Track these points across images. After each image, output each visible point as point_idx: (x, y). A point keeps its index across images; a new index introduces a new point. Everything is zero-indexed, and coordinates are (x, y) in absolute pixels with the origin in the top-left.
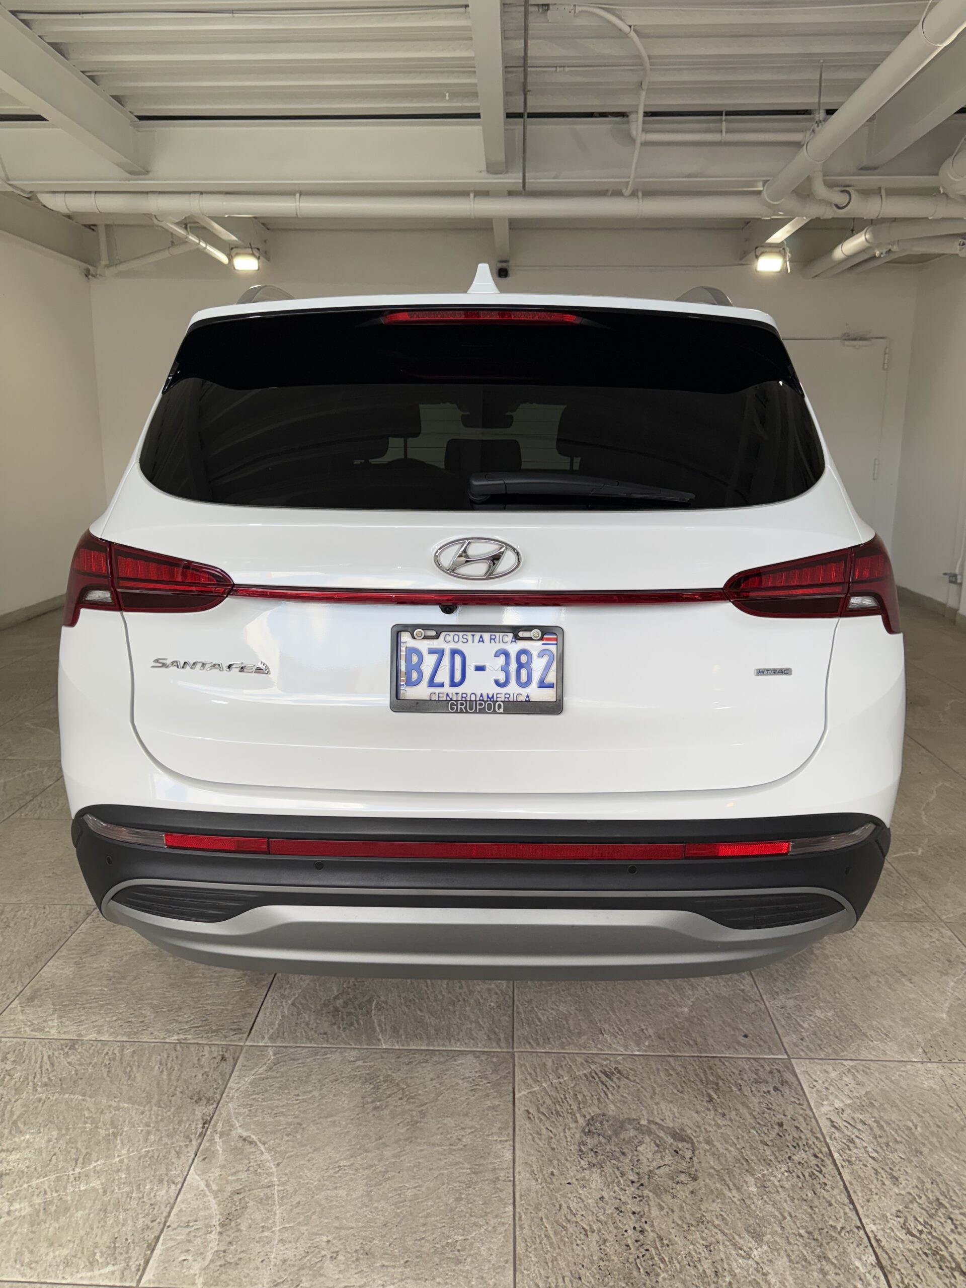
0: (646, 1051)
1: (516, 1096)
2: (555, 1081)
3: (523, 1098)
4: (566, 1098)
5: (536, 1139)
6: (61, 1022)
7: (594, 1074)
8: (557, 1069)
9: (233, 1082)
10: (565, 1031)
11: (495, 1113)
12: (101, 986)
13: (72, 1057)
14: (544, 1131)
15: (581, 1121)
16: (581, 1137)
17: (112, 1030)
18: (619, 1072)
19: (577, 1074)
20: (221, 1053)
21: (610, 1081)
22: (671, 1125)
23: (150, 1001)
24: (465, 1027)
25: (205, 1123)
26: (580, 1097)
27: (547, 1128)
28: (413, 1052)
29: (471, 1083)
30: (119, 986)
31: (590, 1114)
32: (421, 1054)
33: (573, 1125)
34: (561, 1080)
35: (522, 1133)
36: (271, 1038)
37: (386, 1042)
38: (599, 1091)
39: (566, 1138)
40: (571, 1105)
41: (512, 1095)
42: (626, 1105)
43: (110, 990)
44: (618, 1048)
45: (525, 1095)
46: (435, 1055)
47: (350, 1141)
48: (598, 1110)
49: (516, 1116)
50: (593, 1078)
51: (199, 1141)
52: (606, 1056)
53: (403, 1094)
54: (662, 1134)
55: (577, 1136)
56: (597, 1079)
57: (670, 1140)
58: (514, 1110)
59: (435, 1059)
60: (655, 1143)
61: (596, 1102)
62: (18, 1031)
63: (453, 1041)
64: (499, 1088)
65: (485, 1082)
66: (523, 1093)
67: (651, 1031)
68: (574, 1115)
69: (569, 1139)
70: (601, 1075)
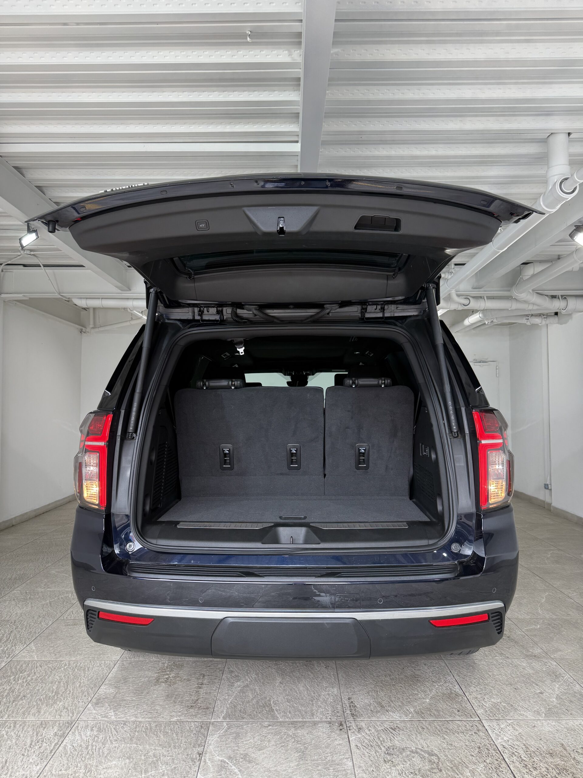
0: (411, 719)
1: (350, 739)
2: (368, 732)
3: (354, 740)
4: (374, 739)
5: (363, 757)
6: (116, 713)
7: (386, 729)
8: (368, 727)
9: (209, 737)
10: (369, 711)
11: (341, 747)
12: (131, 697)
13: (126, 728)
14: (366, 753)
15: (383, 748)
16: (384, 755)
17: (143, 716)
18: (399, 728)
19: (378, 729)
20: (200, 725)
21: (394, 732)
22: (427, 749)
23: (158, 703)
24: (319, 711)
25: (200, 755)
26: (381, 739)
27: (367, 752)
28: (296, 722)
29: (327, 734)
30: (140, 697)
31: (387, 746)
32: (300, 723)
33: (380, 751)
34: (371, 732)
35: (356, 754)
36: (224, 718)
37: (282, 718)
38: (390, 736)
39: (377, 756)
40: (377, 743)
41: (348, 739)
42: (404, 742)
43: (137, 698)
44: (397, 717)
45: (354, 739)
46: (307, 723)
47: (273, 760)
48: (390, 744)
49: (351, 748)
50: (386, 731)
51: (199, 762)
52: (392, 721)
53: (294, 740)
54: (423, 753)
55: (382, 755)
56: (388, 731)
57: (427, 755)
58: (350, 745)
59: (307, 724)
60: (420, 757)
61: (389, 740)
62: (95, 718)
63: (315, 717)
64: (341, 736)
65: (333, 734)
66: (353, 738)
67: (412, 710)
68: (380, 746)
69: (379, 756)
70: (390, 729)
